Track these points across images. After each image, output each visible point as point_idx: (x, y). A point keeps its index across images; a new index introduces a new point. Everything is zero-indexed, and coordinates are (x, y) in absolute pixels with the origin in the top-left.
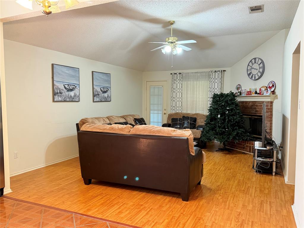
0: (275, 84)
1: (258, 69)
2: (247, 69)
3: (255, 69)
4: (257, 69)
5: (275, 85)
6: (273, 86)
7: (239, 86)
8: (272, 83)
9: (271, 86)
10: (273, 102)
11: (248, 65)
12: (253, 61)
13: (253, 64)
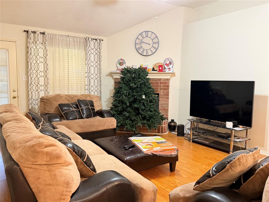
0: (172, 61)
1: (151, 43)
2: (135, 43)
3: (147, 43)
4: (149, 44)
5: (172, 63)
6: (170, 63)
7: (122, 61)
8: (168, 60)
9: (168, 63)
10: (169, 80)
11: (137, 38)
12: (144, 34)
13: (144, 38)
